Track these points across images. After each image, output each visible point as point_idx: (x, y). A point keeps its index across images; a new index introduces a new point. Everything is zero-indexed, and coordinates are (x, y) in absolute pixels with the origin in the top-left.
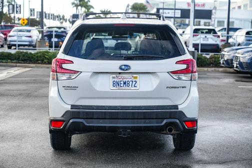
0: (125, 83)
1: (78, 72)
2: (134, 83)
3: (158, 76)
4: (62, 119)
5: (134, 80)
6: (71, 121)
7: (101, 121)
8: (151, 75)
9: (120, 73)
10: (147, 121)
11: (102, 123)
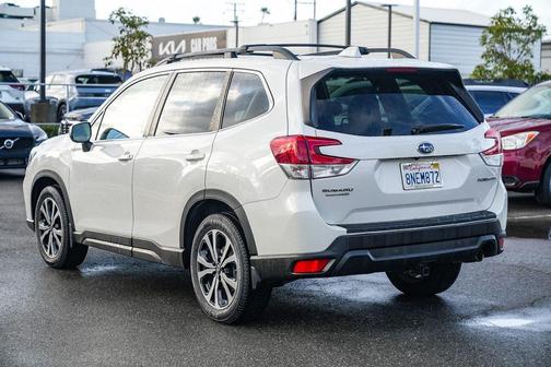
0: (423, 177)
1: (353, 160)
2: (435, 175)
3: (468, 161)
4: (329, 253)
5: (434, 170)
6: (348, 256)
7: (396, 250)
8: (456, 160)
9: (416, 159)
10: (459, 242)
11: (397, 254)
